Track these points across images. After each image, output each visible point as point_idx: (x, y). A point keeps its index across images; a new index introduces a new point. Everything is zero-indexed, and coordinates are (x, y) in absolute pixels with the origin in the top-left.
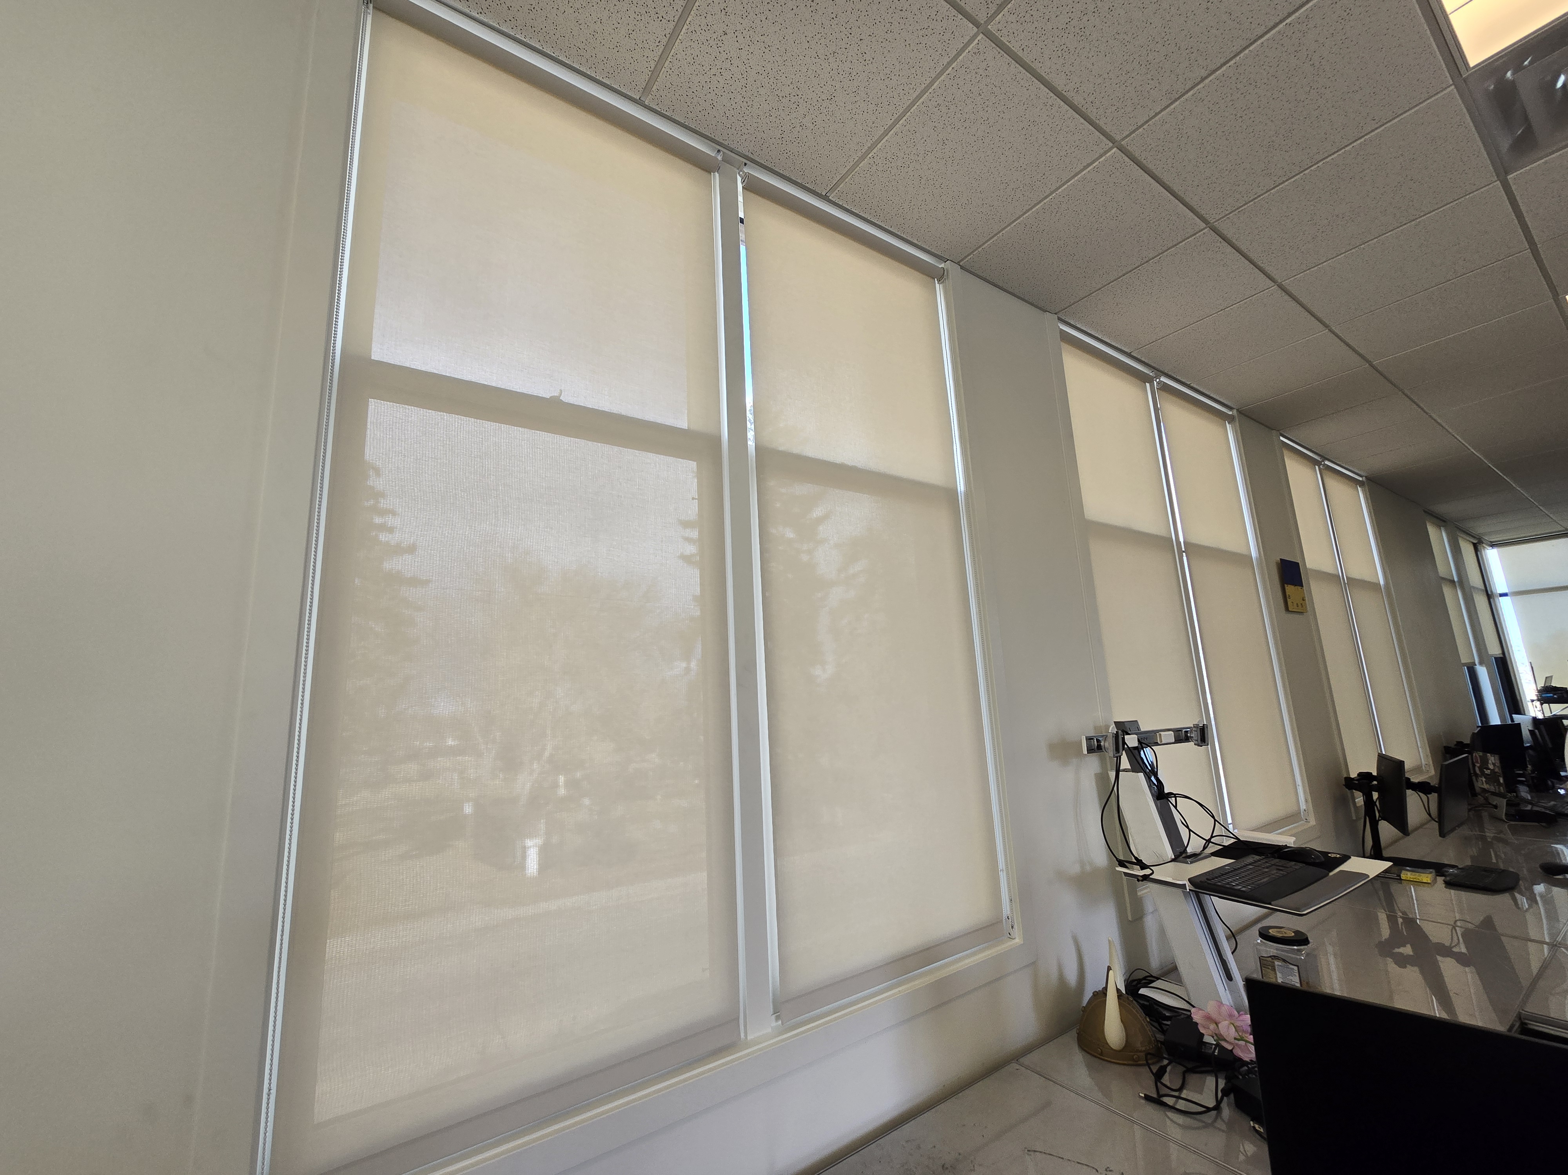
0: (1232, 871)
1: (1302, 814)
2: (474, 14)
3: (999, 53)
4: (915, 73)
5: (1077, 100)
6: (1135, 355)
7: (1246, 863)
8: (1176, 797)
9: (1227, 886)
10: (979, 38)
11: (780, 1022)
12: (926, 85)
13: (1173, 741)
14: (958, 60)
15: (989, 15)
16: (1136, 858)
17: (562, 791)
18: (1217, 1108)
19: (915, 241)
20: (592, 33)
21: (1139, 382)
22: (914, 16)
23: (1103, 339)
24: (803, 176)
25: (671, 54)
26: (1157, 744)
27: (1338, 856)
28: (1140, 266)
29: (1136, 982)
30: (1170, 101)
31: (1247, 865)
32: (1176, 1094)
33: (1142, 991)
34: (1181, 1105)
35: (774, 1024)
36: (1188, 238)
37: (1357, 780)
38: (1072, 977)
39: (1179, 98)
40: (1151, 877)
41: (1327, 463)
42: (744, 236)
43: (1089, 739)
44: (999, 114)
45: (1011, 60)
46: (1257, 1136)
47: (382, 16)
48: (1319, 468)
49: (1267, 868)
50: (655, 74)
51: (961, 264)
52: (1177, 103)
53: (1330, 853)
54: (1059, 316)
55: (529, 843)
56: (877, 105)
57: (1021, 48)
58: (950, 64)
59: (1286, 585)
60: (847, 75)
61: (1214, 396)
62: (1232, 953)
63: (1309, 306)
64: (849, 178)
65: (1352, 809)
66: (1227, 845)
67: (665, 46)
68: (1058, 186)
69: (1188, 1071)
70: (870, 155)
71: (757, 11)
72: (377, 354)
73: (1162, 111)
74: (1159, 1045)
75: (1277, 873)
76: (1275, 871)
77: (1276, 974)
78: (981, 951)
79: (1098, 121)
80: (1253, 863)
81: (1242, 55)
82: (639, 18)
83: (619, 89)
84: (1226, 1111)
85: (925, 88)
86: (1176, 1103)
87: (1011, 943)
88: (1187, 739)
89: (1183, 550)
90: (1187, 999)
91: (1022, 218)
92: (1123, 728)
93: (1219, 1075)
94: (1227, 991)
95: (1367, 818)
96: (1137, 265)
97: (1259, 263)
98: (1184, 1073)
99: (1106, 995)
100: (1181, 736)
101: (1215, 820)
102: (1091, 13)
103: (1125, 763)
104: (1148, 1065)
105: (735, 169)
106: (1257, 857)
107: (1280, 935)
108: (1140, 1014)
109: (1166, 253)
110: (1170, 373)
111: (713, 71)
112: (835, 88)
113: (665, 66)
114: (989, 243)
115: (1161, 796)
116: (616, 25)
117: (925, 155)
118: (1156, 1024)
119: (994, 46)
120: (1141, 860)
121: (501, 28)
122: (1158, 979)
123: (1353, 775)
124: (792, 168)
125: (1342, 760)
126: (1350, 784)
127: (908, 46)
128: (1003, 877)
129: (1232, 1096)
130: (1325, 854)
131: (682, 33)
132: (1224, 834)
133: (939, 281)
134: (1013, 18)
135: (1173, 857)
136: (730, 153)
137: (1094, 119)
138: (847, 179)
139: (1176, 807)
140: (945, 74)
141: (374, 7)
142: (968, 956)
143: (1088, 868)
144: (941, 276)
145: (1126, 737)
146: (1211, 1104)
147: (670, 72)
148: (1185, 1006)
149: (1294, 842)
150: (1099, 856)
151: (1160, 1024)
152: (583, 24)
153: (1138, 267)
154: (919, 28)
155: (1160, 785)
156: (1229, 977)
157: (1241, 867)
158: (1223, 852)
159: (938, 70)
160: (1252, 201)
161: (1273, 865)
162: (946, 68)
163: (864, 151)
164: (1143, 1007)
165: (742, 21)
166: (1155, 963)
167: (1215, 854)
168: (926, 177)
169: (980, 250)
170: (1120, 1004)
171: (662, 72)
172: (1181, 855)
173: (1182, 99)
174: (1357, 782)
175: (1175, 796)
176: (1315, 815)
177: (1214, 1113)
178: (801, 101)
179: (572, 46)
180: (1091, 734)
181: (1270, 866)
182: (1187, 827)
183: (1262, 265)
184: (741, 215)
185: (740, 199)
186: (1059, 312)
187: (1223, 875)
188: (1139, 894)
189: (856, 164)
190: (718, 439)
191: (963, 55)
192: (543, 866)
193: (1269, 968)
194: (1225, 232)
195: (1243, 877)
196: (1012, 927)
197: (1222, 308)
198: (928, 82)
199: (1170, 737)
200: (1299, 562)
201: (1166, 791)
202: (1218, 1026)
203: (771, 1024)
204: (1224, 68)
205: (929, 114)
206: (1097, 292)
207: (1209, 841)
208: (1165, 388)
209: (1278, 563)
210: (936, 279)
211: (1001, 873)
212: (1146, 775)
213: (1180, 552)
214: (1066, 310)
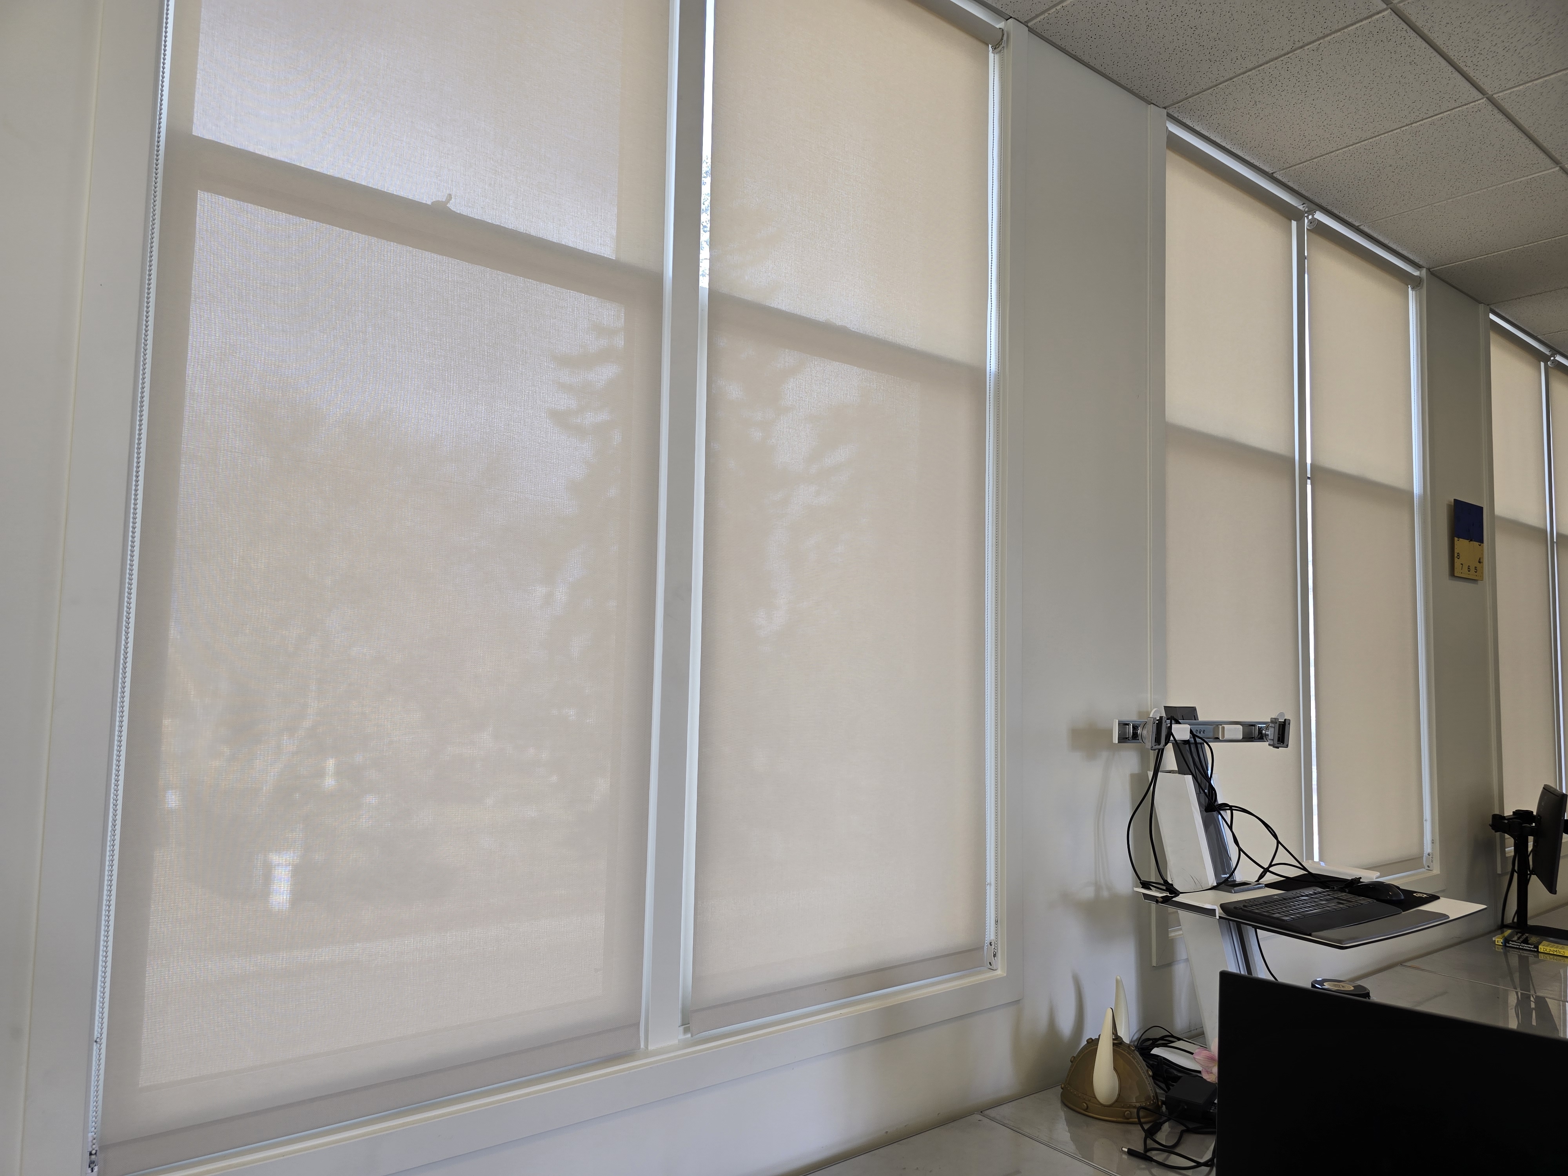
1: (1424, 858)
6: (1280, 178)
8: (1231, 811)
9: (1265, 913)
11: (688, 1033)
13: (1240, 737)
16: (1165, 881)
21: (1280, 218)
23: (1232, 150)
26: (1217, 739)
27: (1428, 897)
28: (1291, 52)
29: (1151, 1041)
32: (1168, 1150)
34: (1169, 1160)
35: (682, 1037)
36: (1361, 21)
37: (1509, 819)
38: (1066, 1025)
40: (1173, 899)
41: (1559, 358)
43: (1123, 725)
48: (1545, 366)
49: (1326, 900)
51: (1029, 25)
53: (1419, 893)
54: (1170, 111)
55: (275, 858)
59: (1456, 539)
61: (1394, 247)
63: (1531, 131)
65: (1497, 858)
69: (1188, 1131)
74: (1159, 1102)
76: (1334, 904)
80: (1311, 894)
86: (1163, 1158)
87: (991, 974)
88: (1261, 737)
89: (1309, 475)
92: (1175, 715)
96: (1285, 51)
97: (1462, 65)
98: (1182, 1133)
100: (1253, 733)
101: (1280, 843)
103: (1170, 760)
104: (1141, 1122)
108: (1145, 1070)
109: (1329, 38)
110: (1329, 208)
115: (1212, 806)
118: (1161, 1084)
120: (1173, 885)
122: (1179, 1039)
123: (1508, 812)
126: (1499, 823)
128: (991, 893)
130: (1410, 893)
132: (1288, 862)
133: (994, 48)
135: (1215, 886)
139: (1231, 827)
143: (1105, 894)
144: (998, 42)
145: (1173, 726)
151: (1166, 1084)
153: (1288, 53)
155: (1212, 792)
157: (1290, 898)
158: (1281, 884)
161: (1334, 898)
167: (1270, 884)
169: (1059, 7)
172: (1226, 884)
174: (1508, 822)
175: (1231, 808)
176: (1440, 864)
177: (1205, 1168)
180: (1127, 718)
181: (1331, 899)
182: (1239, 846)
183: (1465, 69)
186: (1169, 106)
187: (1266, 903)
188: (1172, 935)
190: (658, 278)
195: (1291, 907)
196: (995, 955)
197: (1408, 122)
199: (1237, 732)
200: (1484, 506)
201: (1220, 800)
203: (679, 1036)
206: (1226, 84)
207: (1266, 869)
208: (1320, 229)
209: (1449, 506)
210: (990, 46)
211: (988, 887)
212: (1195, 778)
213: (1304, 479)
214: (1180, 104)
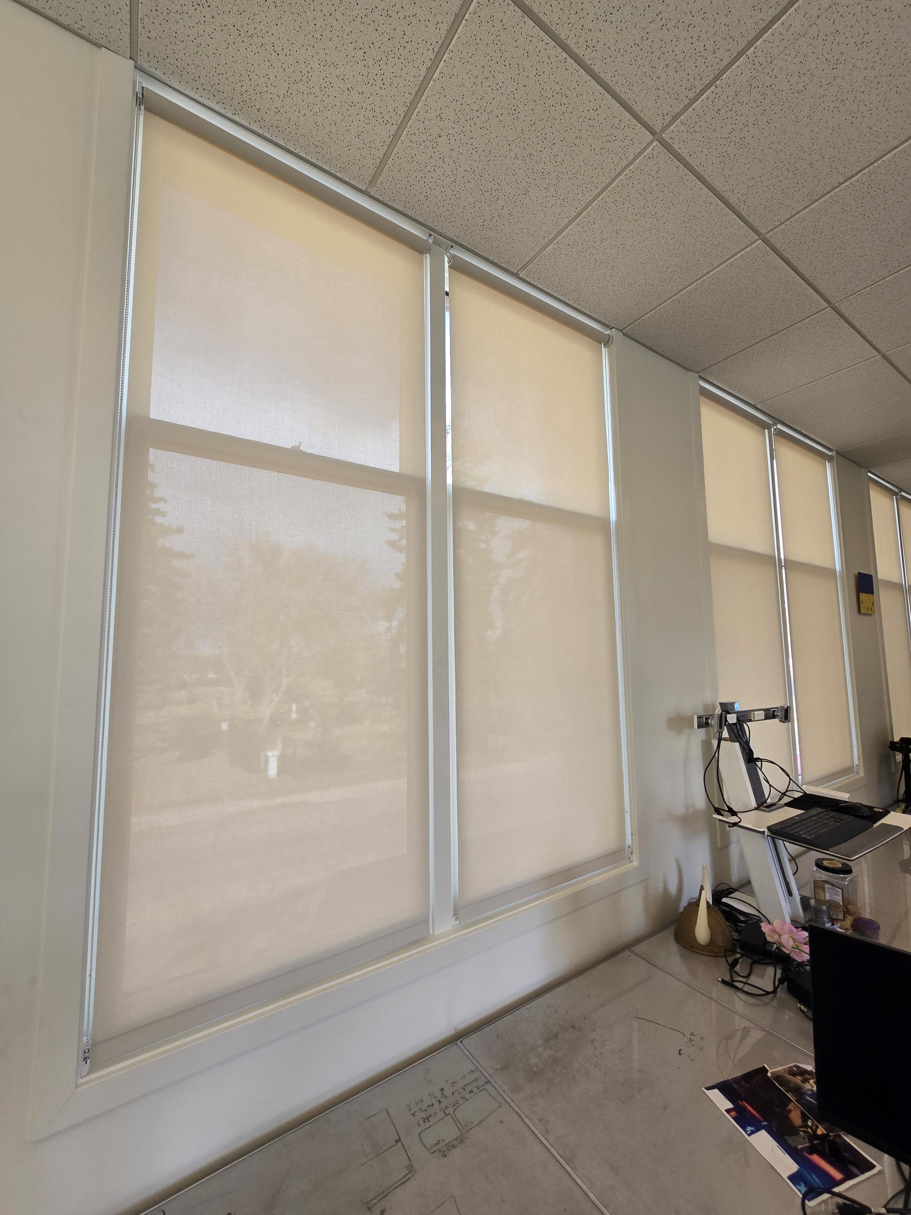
0: (801, 821)
1: (855, 767)
2: (229, 115)
3: (670, 158)
4: (597, 173)
5: (733, 199)
6: (759, 407)
7: (811, 814)
8: (762, 762)
9: (796, 834)
10: (654, 144)
11: (458, 922)
12: (606, 184)
13: (763, 718)
14: (635, 163)
15: (664, 125)
16: (728, 807)
17: (294, 716)
18: (774, 992)
19: (588, 312)
20: (328, 133)
21: (760, 428)
22: (600, 125)
23: (734, 393)
24: (499, 257)
25: (394, 152)
26: (750, 721)
27: (881, 810)
28: (770, 336)
29: (721, 892)
30: (810, 202)
31: (812, 816)
32: (744, 980)
33: (724, 900)
34: (746, 988)
35: (454, 923)
36: (813, 315)
37: (899, 744)
38: (673, 888)
39: (819, 199)
40: (739, 824)
41: (903, 494)
42: (448, 305)
43: (699, 718)
44: (665, 209)
45: (679, 163)
46: (802, 1014)
47: (151, 115)
48: (896, 498)
49: (827, 819)
50: (379, 169)
51: (623, 331)
52: (816, 203)
53: (875, 808)
54: (701, 375)
55: (270, 754)
56: (563, 200)
57: (689, 154)
58: (627, 166)
59: (860, 593)
60: (540, 174)
62: (794, 875)
64: (537, 259)
65: (893, 764)
66: (796, 797)
67: (389, 146)
68: (709, 270)
69: (754, 962)
70: (555, 241)
71: (468, 117)
72: (154, 414)
73: (802, 210)
74: (735, 942)
75: (834, 824)
76: (833, 823)
77: (825, 893)
78: (608, 871)
79: (747, 218)
80: (816, 815)
81: (876, 164)
82: (367, 121)
83: (349, 181)
84: (782, 993)
85: (605, 186)
86: (744, 986)
87: (629, 866)
88: (774, 717)
89: (783, 565)
90: (757, 908)
91: (677, 296)
92: (727, 708)
93: (777, 966)
94: (788, 904)
95: (904, 772)
96: (768, 336)
97: (869, 337)
98: (752, 964)
99: (699, 906)
100: (770, 714)
101: (790, 779)
102: (751, 125)
103: (725, 734)
104: (725, 957)
105: (444, 251)
106: (820, 810)
107: (830, 866)
108: (721, 917)
109: (793, 327)
110: (785, 422)
111: (429, 168)
112: (530, 185)
113: (389, 162)
114: (648, 315)
115: (750, 759)
116: (349, 127)
117: (601, 242)
118: (733, 926)
119: (667, 152)
120: (732, 808)
121: (251, 127)
122: (736, 890)
123: (897, 739)
124: (490, 251)
125: (889, 730)
126: (893, 746)
127: (593, 150)
128: (628, 817)
129: (786, 983)
130: (871, 808)
131: (403, 135)
132: (794, 789)
133: (605, 345)
134: (683, 128)
135: (756, 806)
136: (439, 237)
137: (745, 216)
138: (535, 261)
139: (761, 770)
140: (623, 174)
141: (145, 109)
142: (597, 875)
143: (691, 810)
144: (607, 341)
145: (728, 716)
146: (770, 989)
147: (392, 168)
148: (756, 913)
149: (848, 797)
150: (700, 801)
151: (736, 926)
152: (321, 126)
153: (769, 338)
154: (604, 135)
155: (751, 752)
156: (790, 894)
157: (808, 818)
158: (794, 804)
159: (617, 171)
160: (869, 286)
161: (831, 817)
162: (624, 169)
163: (550, 238)
164: (725, 913)
165: (454, 126)
166: (735, 878)
167: (788, 805)
168: (600, 260)
169: (640, 320)
170: (708, 913)
171: (386, 168)
172: (762, 805)
173: (821, 200)
174: (898, 745)
175: (761, 760)
176: (864, 768)
177: (771, 995)
178: (500, 195)
179: (311, 144)
180: (701, 713)
181: (829, 818)
182: (768, 782)
183: (870, 339)
184: (447, 289)
185: (447, 275)
186: (699, 372)
187: (793, 824)
189: (544, 248)
190: (423, 481)
191: (639, 159)
192: (281, 771)
193: (820, 889)
194: (843, 312)
195: (808, 827)
196: (632, 854)
197: (833, 371)
198: (608, 181)
199: (761, 715)
200: (873, 574)
201: (755, 756)
202: (780, 937)
203: (452, 924)
204: (859, 175)
205: (607, 208)
206: (732, 357)
207: (784, 794)
208: (780, 433)
209: (856, 576)
210: (602, 344)
211: (626, 814)
212: (740, 743)
213: (781, 567)
214: (706, 370)
